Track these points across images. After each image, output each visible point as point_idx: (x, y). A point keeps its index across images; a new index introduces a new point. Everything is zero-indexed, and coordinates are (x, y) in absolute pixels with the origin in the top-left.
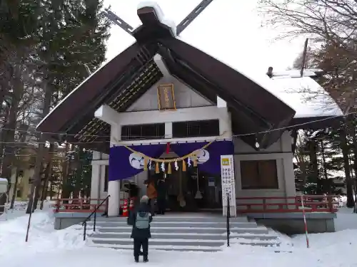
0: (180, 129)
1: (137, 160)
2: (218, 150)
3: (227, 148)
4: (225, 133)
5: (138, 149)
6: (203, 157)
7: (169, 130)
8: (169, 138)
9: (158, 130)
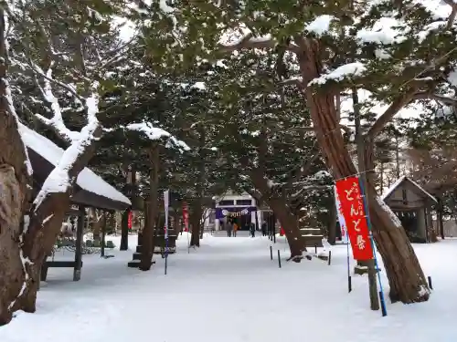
0: (239, 202)
1: (225, 213)
2: (251, 209)
3: (254, 209)
4: (253, 205)
5: (226, 209)
6: (246, 212)
7: (235, 203)
8: (235, 205)
9: (231, 202)
